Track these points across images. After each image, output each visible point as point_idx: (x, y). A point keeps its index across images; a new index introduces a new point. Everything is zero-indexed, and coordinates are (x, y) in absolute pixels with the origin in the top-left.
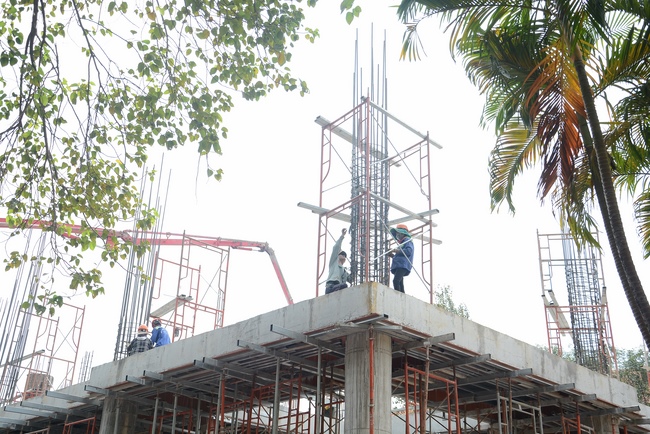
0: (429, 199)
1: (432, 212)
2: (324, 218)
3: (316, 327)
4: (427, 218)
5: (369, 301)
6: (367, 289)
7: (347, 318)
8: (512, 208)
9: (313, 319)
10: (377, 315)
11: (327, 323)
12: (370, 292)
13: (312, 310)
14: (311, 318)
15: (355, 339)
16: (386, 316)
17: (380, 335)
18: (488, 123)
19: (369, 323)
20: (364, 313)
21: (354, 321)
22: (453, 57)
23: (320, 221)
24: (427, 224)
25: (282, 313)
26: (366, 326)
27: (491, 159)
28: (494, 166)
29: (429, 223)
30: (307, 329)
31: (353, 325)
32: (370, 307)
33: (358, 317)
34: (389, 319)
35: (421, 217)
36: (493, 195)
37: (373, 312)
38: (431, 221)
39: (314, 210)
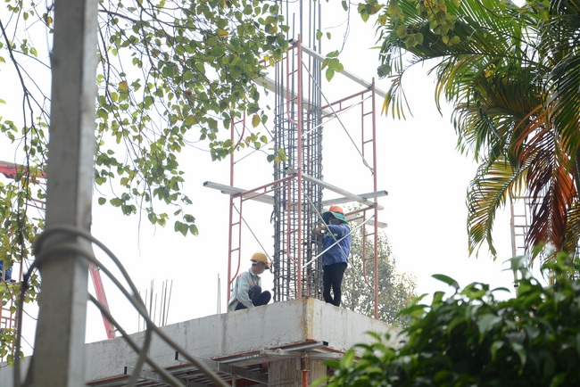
0: (374, 173)
1: (376, 194)
2: (237, 200)
3: (231, 351)
4: (372, 200)
5: (304, 323)
6: (301, 307)
7: (274, 343)
8: (494, 252)
9: (228, 340)
10: (314, 342)
11: (246, 346)
12: (305, 311)
13: (225, 328)
14: (224, 339)
15: (282, 367)
16: (326, 343)
17: (313, 363)
18: (467, 146)
19: (303, 351)
20: (298, 338)
21: (282, 348)
22: (439, 109)
23: (232, 204)
24: (371, 207)
25: (183, 330)
26: (299, 354)
27: (470, 190)
28: (473, 198)
29: (374, 206)
30: (218, 353)
31: (282, 352)
32: (305, 331)
33: (289, 343)
34: (330, 346)
35: (364, 198)
36: (471, 233)
37: (309, 338)
38: (376, 204)
39: (224, 190)
